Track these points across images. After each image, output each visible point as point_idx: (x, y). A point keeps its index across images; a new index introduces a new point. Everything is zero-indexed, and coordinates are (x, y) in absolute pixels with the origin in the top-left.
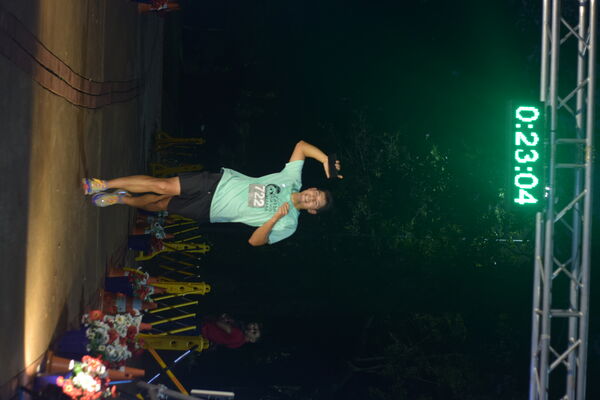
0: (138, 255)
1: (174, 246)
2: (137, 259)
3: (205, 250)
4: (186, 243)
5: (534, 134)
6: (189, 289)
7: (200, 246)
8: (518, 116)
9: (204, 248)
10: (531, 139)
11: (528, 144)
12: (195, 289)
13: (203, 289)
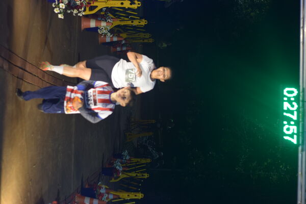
0: (111, 179)
1: (130, 174)
2: (111, 181)
3: (146, 177)
4: (137, 173)
5: (294, 103)
6: (132, 196)
7: (144, 174)
8: (285, 93)
9: (146, 176)
10: (293, 106)
11: (291, 109)
12: (136, 196)
13: (140, 196)
